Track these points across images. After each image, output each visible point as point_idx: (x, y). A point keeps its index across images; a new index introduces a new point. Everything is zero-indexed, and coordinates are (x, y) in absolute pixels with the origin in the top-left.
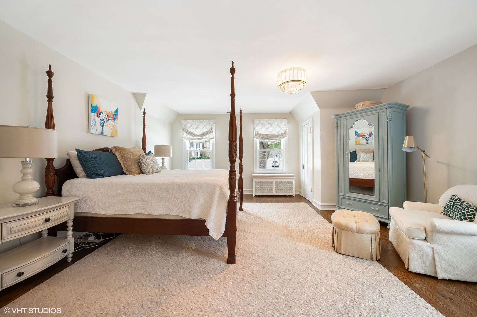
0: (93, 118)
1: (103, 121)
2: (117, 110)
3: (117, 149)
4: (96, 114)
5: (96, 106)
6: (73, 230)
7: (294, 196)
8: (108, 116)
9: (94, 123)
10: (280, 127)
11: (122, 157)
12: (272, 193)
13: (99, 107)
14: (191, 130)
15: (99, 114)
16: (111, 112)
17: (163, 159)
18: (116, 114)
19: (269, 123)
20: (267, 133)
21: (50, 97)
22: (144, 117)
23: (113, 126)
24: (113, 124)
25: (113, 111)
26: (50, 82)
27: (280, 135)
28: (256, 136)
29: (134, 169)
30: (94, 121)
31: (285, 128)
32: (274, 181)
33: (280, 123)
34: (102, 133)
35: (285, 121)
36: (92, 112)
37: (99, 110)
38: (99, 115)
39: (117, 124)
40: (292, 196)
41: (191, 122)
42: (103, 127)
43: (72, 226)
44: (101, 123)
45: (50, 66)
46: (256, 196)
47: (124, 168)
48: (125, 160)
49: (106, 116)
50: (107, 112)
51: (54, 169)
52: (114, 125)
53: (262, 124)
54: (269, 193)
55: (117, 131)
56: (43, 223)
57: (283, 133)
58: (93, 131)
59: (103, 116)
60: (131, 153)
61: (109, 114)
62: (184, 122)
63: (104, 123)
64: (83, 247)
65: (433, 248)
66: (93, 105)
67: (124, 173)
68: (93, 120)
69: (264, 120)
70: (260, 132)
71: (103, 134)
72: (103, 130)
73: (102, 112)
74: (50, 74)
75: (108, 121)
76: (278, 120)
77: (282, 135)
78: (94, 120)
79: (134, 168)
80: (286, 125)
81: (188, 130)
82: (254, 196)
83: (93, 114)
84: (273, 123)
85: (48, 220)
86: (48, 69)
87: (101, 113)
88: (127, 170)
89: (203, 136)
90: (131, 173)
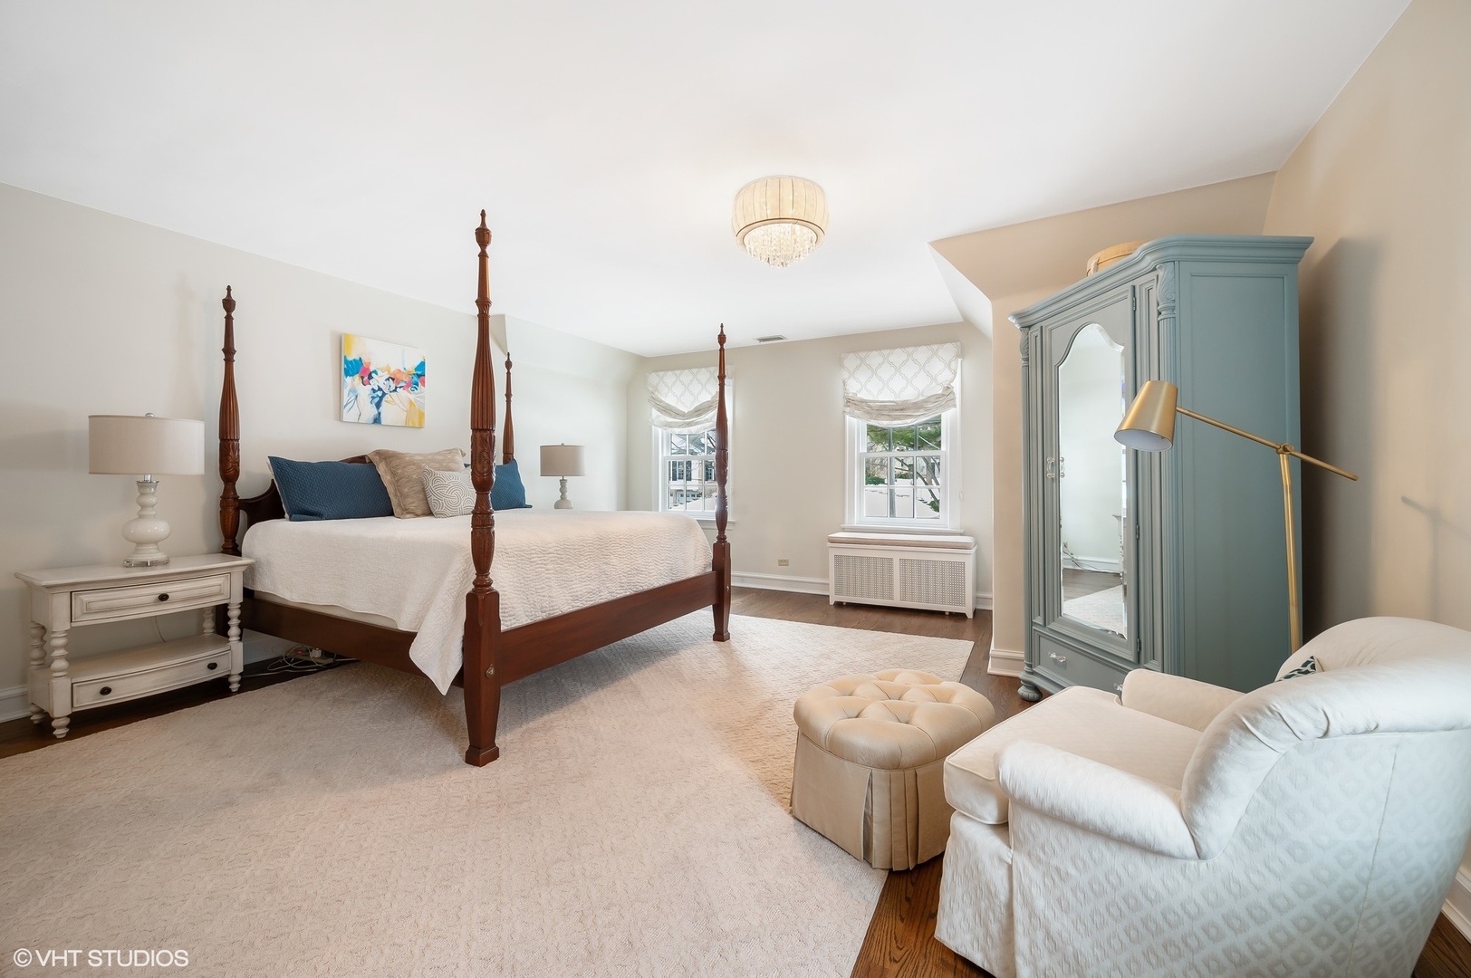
0: (348, 388)
1: (380, 393)
2: (422, 365)
3: (385, 456)
4: (357, 377)
5: (358, 358)
6: (241, 626)
7: (970, 615)
8: (393, 379)
9: (354, 397)
10: (928, 374)
11: (394, 474)
12: (891, 597)
13: (367, 361)
14: (670, 400)
15: (367, 376)
16: (403, 370)
17: (563, 482)
18: (419, 373)
19: (891, 364)
20: (886, 396)
21: (229, 351)
22: (509, 374)
23: (411, 403)
24: (412, 396)
25: (411, 365)
26: (229, 320)
27: (926, 401)
28: (848, 409)
29: (412, 503)
30: (351, 394)
31: (945, 376)
32: (896, 556)
33: (929, 360)
34: (377, 420)
35: (948, 351)
36: (347, 373)
37: (368, 369)
38: (366, 378)
39: (423, 397)
40: (962, 616)
41: (669, 377)
42: (378, 405)
43: (239, 618)
44: (373, 398)
45: (229, 289)
46: (839, 605)
47: (394, 501)
48: (397, 481)
49: (388, 379)
50: (392, 371)
51: (236, 498)
52: (413, 400)
53: (869, 367)
54: (883, 597)
55: (423, 414)
56: (155, 603)
57: (940, 392)
58: (349, 415)
59: (379, 381)
60: (414, 464)
61: (398, 376)
62: (653, 378)
63: (381, 398)
64: (290, 668)
65: (1010, 868)
66: (350, 359)
67: (392, 514)
68: (350, 391)
69: (874, 353)
70: (863, 395)
71: (380, 423)
72: (379, 414)
73: (375, 372)
74: (229, 304)
75: (395, 390)
76: (923, 348)
77: (933, 400)
78: (353, 390)
79: (414, 502)
80: (950, 364)
81: (661, 401)
82: (832, 603)
83: (349, 379)
84: (904, 363)
85: (163, 597)
86: (225, 296)
87: (373, 375)
88: (399, 505)
89: (698, 416)
90: (407, 512)
